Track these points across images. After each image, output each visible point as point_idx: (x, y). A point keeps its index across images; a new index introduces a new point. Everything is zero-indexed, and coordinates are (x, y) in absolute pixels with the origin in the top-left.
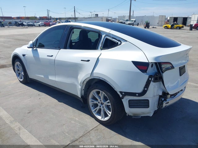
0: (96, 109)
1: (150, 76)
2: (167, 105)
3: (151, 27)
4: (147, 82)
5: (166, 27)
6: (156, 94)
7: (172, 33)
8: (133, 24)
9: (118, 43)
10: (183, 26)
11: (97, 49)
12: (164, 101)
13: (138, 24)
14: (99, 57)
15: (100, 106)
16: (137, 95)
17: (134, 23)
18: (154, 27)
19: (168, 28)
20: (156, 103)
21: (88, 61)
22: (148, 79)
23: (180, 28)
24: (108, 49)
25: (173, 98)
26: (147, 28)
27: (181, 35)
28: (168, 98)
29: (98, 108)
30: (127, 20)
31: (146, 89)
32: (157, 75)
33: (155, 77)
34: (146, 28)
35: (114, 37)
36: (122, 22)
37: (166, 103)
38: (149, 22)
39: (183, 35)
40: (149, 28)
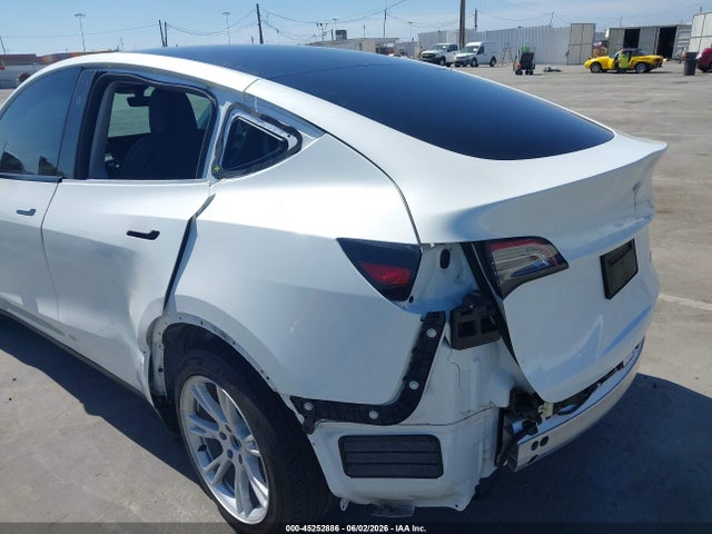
0: (214, 462)
1: (432, 320)
2: (541, 451)
3: (538, 69)
4: (415, 350)
5: (596, 68)
6: (474, 407)
7: (618, 86)
8: (473, 63)
9: (286, 143)
10: (658, 60)
11: (200, 176)
12: (520, 435)
13: (494, 59)
14: (197, 214)
15: (230, 454)
16: (373, 415)
17: (479, 58)
18: (554, 68)
19: (604, 71)
20: (486, 447)
21: (153, 235)
22: (422, 335)
23: (648, 68)
24: (245, 174)
25: (568, 413)
26: (527, 73)
27: (649, 94)
28: (543, 417)
29: (223, 459)
30: (453, 48)
31: (414, 385)
32: (470, 311)
33: (461, 319)
34: (521, 74)
35: (271, 114)
36: (434, 55)
37: (534, 446)
38: (531, 51)
39: (659, 96)
40: (531, 73)
